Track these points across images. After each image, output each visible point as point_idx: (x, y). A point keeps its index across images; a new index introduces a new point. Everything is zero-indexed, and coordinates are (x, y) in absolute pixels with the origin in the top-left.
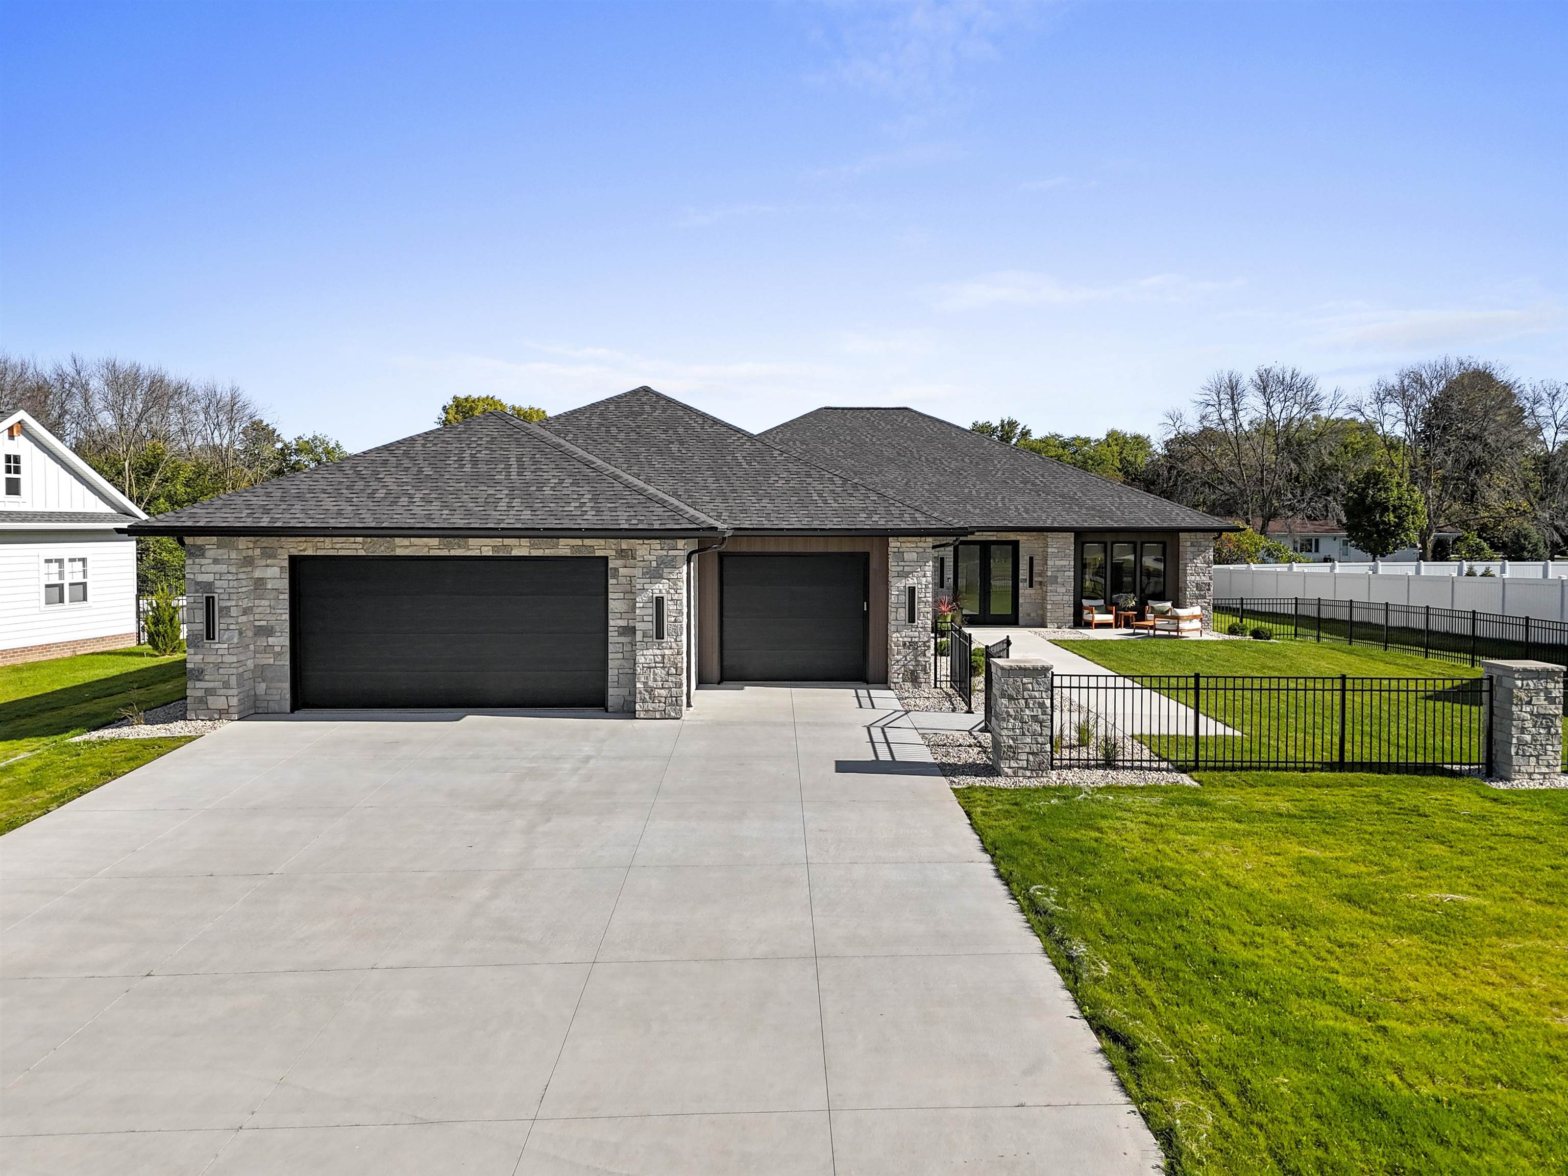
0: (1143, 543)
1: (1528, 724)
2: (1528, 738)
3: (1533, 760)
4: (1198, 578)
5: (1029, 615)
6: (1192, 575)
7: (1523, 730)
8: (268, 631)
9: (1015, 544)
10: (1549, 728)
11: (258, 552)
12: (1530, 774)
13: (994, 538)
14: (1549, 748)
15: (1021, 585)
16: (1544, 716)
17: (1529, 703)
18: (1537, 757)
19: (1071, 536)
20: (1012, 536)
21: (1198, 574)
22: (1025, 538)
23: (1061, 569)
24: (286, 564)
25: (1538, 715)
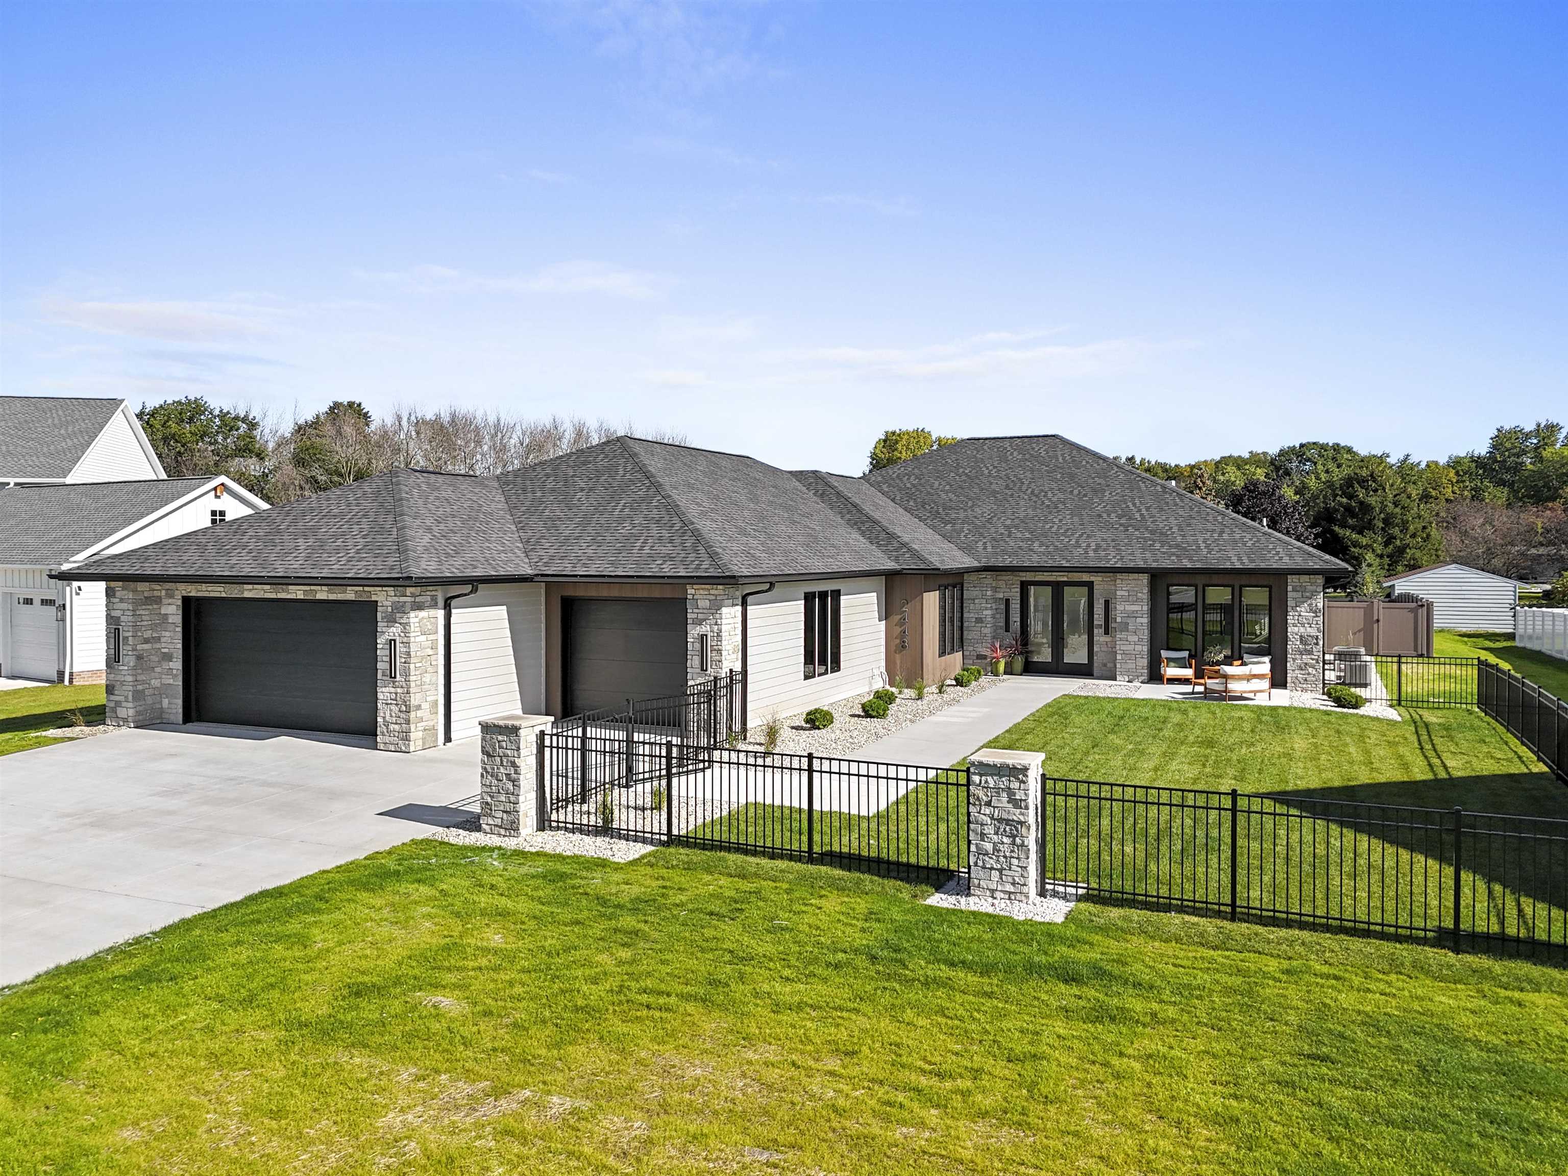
0: (1241, 587)
1: (989, 830)
2: (989, 847)
3: (995, 875)
4: (1302, 630)
5: (1105, 665)
6: (1294, 625)
7: (983, 836)
8: (168, 657)
9: (1090, 585)
10: (1014, 837)
11: (163, 593)
12: (993, 891)
13: (1065, 579)
14: (1015, 862)
15: (1096, 631)
16: (1008, 822)
17: (988, 804)
18: (1001, 871)
19: (1145, 579)
20: (1085, 577)
21: (1303, 625)
22: (1100, 579)
23: (1133, 615)
24: (180, 603)
25: (1000, 820)
